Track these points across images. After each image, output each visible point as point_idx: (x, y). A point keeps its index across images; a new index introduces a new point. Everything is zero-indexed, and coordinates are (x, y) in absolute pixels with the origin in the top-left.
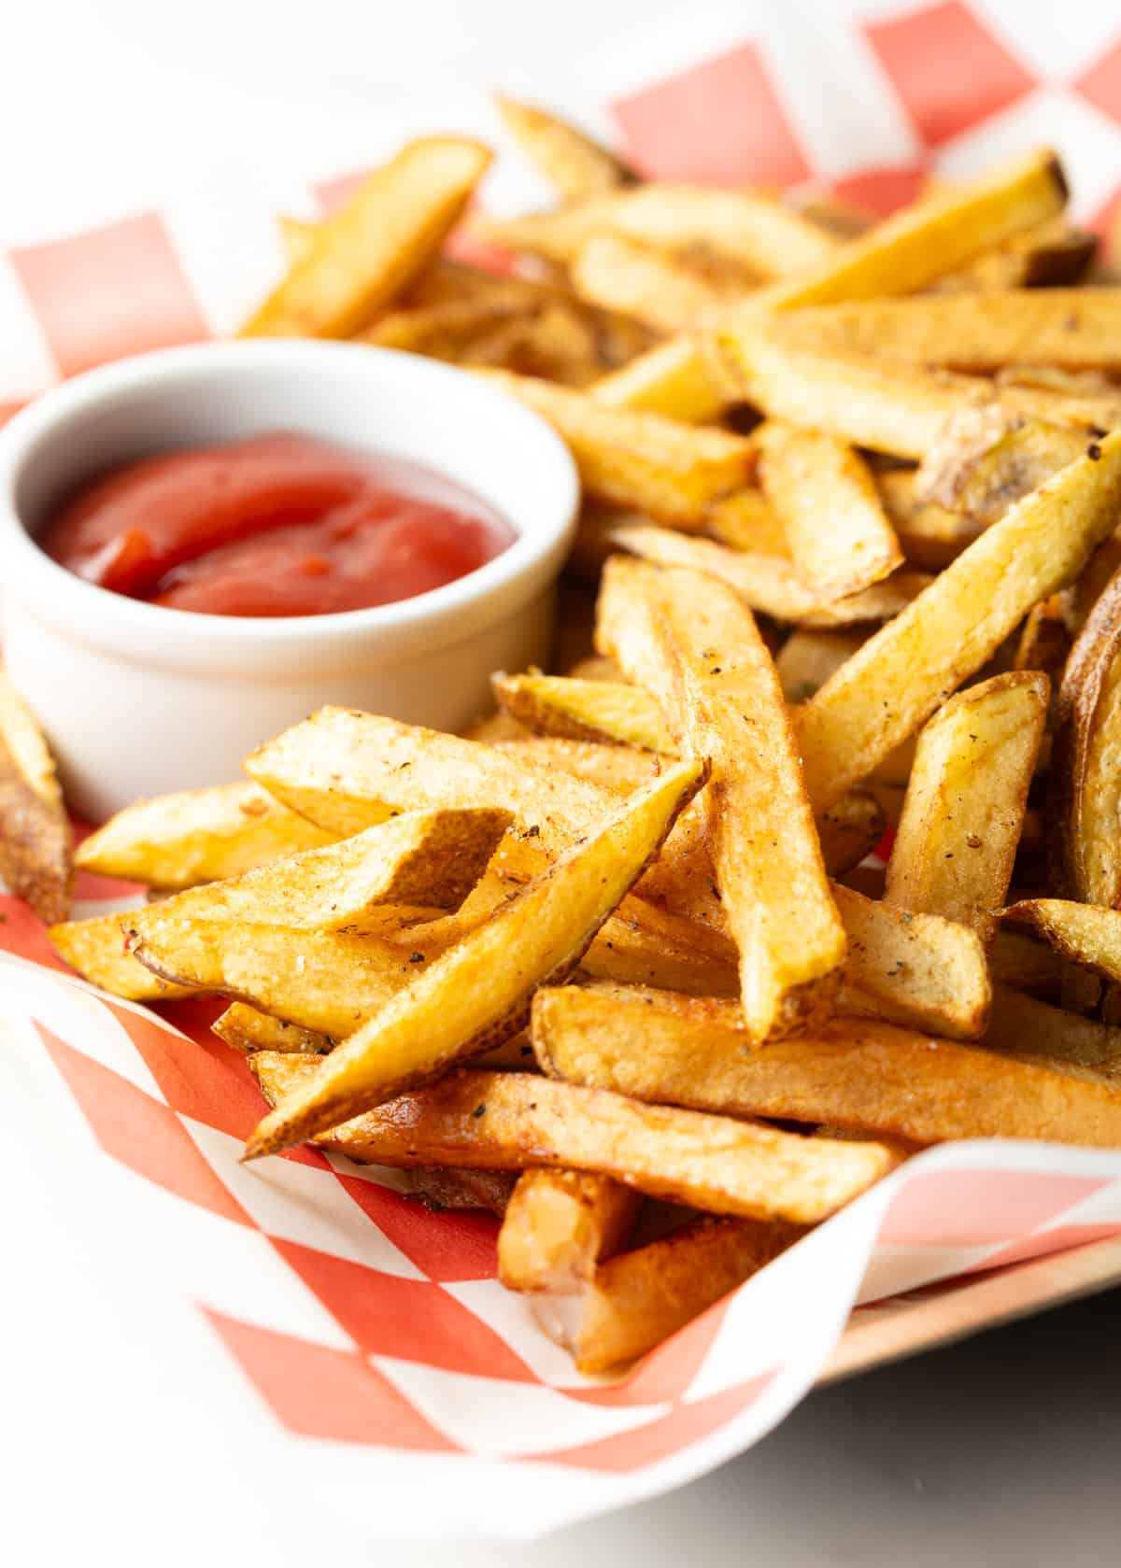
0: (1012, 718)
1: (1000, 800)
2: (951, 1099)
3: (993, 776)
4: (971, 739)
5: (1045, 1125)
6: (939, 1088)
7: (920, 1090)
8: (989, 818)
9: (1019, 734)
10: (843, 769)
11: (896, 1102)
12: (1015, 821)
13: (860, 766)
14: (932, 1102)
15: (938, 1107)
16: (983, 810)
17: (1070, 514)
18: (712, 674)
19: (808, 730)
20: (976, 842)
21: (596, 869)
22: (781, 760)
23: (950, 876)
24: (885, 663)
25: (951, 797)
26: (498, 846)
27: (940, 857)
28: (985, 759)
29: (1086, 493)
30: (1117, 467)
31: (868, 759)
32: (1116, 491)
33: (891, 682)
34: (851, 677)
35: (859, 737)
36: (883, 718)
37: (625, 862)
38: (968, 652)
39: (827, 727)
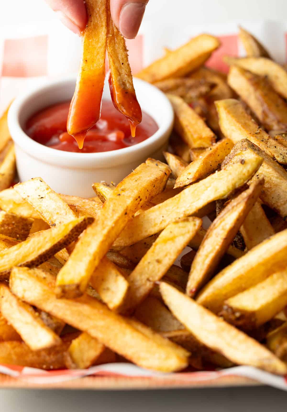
0: (186, 230)
1: (172, 252)
2: (102, 327)
3: (173, 244)
4: (170, 232)
5: (125, 342)
6: (101, 323)
7: (95, 322)
8: (166, 255)
9: (186, 235)
14: (98, 326)
16: (165, 253)
17: (230, 177)
18: (117, 195)
19: (140, 218)
20: (158, 261)
21: (45, 238)
22: (110, 223)
23: (146, 269)
24: (167, 205)
25: (158, 247)
26: (30, 227)
27: (146, 263)
28: (172, 239)
29: (237, 173)
30: (249, 168)
31: (153, 230)
32: (247, 174)
33: (167, 211)
34: (156, 207)
35: (153, 224)
36: (161, 220)
37: (54, 238)
38: (190, 208)
39: (145, 219)
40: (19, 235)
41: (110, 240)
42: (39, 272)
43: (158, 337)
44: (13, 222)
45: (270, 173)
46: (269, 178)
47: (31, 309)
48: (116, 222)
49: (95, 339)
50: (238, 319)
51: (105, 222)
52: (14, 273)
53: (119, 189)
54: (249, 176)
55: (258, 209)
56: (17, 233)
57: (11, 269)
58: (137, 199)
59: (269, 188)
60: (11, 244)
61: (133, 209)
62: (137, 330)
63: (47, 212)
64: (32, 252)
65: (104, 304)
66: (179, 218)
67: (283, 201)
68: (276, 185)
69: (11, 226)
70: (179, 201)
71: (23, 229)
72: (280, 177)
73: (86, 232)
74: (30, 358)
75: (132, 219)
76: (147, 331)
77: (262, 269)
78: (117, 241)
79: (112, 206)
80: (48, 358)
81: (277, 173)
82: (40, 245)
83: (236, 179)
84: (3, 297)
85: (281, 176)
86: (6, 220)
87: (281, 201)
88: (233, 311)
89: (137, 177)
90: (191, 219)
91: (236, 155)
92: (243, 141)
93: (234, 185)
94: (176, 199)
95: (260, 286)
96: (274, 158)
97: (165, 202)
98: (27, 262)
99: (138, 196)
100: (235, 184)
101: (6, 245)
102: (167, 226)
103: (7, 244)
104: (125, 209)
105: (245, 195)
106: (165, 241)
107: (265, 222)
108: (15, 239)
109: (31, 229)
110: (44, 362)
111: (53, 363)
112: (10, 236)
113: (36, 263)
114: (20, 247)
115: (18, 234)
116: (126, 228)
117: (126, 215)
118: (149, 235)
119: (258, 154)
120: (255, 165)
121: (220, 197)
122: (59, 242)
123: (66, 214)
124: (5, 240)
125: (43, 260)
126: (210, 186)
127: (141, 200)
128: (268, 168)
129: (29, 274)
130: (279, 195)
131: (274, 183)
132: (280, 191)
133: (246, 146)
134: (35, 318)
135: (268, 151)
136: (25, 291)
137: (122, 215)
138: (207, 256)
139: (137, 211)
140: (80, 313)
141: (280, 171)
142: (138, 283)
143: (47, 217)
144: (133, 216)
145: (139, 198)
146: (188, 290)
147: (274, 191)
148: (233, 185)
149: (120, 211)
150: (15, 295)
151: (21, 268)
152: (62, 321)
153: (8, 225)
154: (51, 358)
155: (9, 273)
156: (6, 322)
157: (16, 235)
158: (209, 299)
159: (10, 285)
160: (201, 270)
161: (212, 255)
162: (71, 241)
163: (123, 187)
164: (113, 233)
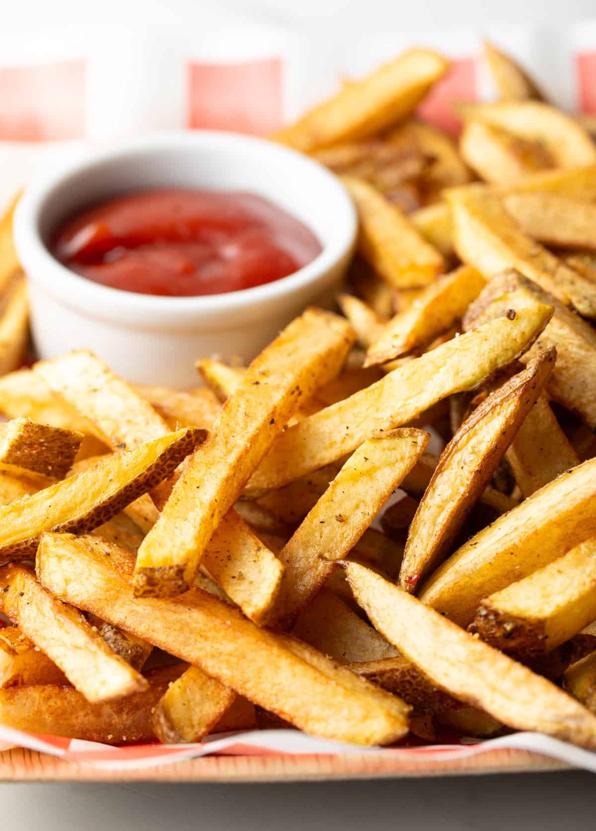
0: (396, 455)
1: (368, 499)
2: (230, 655)
3: (370, 484)
4: (364, 460)
5: (278, 684)
6: (228, 647)
7: (216, 646)
8: (357, 507)
9: (397, 465)
10: (312, 458)
11: (201, 649)
12: (370, 513)
13: (322, 459)
14: (221, 654)
15: (223, 658)
16: (355, 502)
17: (486, 347)
18: (253, 384)
19: (300, 431)
20: (341, 519)
21: (108, 473)
22: (241, 442)
23: (317, 534)
24: (355, 404)
25: (339, 489)
26: (75, 451)
27: (316, 522)
28: (369, 473)
29: (499, 337)
30: (524, 326)
31: (328, 456)
32: (519, 340)
33: (355, 416)
34: (333, 407)
35: (327, 442)
36: (343, 434)
37: (126, 474)
38: (402, 410)
39: (311, 431)
40: (53, 467)
41: (240, 476)
42: (94, 542)
43: (344, 673)
44: (42, 440)
45: (565, 338)
46: (563, 349)
47: (82, 619)
48: (254, 440)
49: (217, 680)
50: (508, 636)
51: (231, 440)
52: (46, 546)
53: (257, 371)
54: (523, 344)
55: (543, 410)
56: (47, 463)
57: (38, 537)
58: (293, 393)
59: (563, 368)
60: (35, 486)
61: (285, 412)
62: (303, 661)
63: (107, 418)
64: (82, 502)
65: (234, 608)
66: (381, 430)
67: (592, 395)
68: (578, 362)
69: (36, 450)
70: (380, 395)
71: (62, 453)
72: (587, 346)
73: (191, 460)
74: (81, 719)
75: (284, 433)
76: (323, 663)
77: (557, 532)
78: (253, 479)
79: (243, 406)
80: (116, 719)
81: (579, 337)
82: (96, 487)
83: (498, 351)
84: (22, 594)
85: (589, 343)
86: (26, 435)
87: (589, 395)
88: (499, 618)
89: (290, 346)
90: (406, 431)
91: (495, 301)
92: (508, 272)
93: (493, 362)
94: (373, 390)
95: (552, 568)
96: (571, 307)
97: (352, 397)
98: (72, 523)
99: (295, 386)
100: (496, 359)
101: (24, 488)
102: (357, 447)
103: (26, 485)
104: (270, 411)
105: (517, 381)
106: (355, 478)
107: (559, 437)
108: (43, 475)
109: (76, 453)
110: (110, 728)
111: (126, 729)
112: (33, 469)
113: (89, 525)
114: (57, 491)
115: (50, 464)
116: (270, 452)
117: (273, 425)
118: (319, 465)
119: (539, 299)
120: (536, 320)
121: (465, 386)
122: (136, 481)
123: (147, 424)
124: (21, 478)
125: (102, 517)
126: (444, 365)
127: (300, 394)
128: (561, 328)
129: (76, 546)
130: (584, 382)
131: (572, 359)
132: (587, 374)
133: (515, 282)
134: (92, 636)
135: (559, 292)
136: (67, 581)
137: (264, 425)
138: (441, 508)
139: (292, 415)
140: (184, 627)
141: (585, 334)
142: (301, 564)
143: (106, 430)
144: (286, 427)
145: (296, 390)
146: (403, 577)
147: (575, 373)
148: (491, 362)
149: (261, 416)
150: (47, 590)
151: (58, 535)
152: (146, 641)
153: (31, 445)
154: (123, 720)
155: (35, 546)
156: (32, 645)
157: (46, 466)
158: (446, 596)
159: (37, 571)
160: (430, 535)
161: (451, 506)
162: (160, 478)
163: (263, 368)
164: (248, 461)
